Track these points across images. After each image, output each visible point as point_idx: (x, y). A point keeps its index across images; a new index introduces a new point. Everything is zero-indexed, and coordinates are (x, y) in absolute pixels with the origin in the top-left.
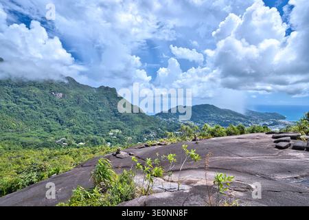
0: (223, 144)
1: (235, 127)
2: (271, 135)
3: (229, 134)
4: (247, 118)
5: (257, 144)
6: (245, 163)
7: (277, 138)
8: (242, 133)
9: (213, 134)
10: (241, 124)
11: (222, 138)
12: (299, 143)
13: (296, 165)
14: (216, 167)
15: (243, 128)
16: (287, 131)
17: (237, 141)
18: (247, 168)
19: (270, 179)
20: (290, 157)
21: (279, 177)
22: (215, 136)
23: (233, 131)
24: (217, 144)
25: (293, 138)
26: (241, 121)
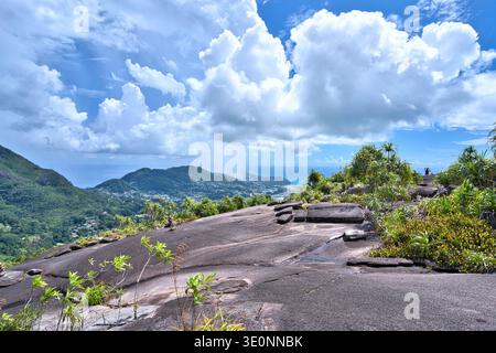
0: (212, 227)
1: (230, 199)
2: (273, 207)
3: (222, 210)
4: (247, 186)
5: (257, 221)
6: (241, 251)
7: (279, 210)
8: (239, 208)
9: (199, 213)
10: (239, 194)
11: (212, 217)
12: (301, 214)
13: (296, 241)
14: (200, 264)
15: (241, 200)
16: (289, 201)
17: (232, 219)
18: (245, 257)
19: (270, 266)
20: (291, 233)
21: (279, 260)
22: (202, 216)
23: (228, 206)
24: (202, 228)
25: (296, 208)
26: (240, 190)
